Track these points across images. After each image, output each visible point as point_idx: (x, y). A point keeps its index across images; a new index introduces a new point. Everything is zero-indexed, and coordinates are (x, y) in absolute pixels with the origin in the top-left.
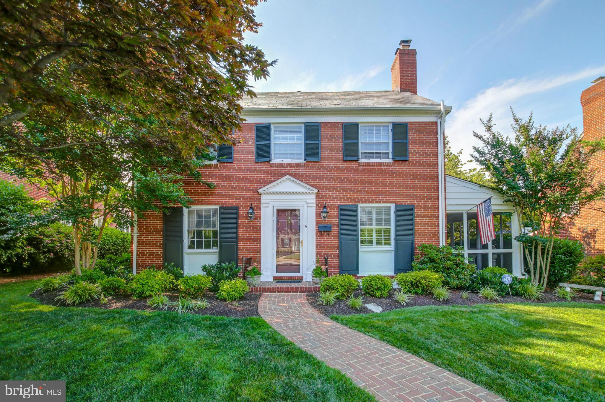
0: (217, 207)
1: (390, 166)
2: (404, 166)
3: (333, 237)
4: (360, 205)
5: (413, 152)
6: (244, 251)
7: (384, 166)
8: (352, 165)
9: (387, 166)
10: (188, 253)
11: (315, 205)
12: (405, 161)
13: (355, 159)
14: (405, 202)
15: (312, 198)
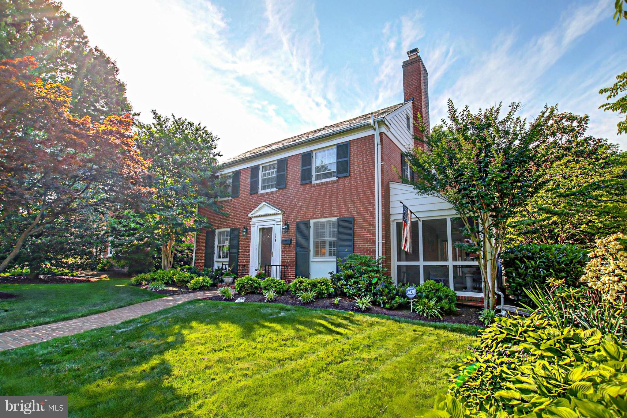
0: (229, 229)
1: (335, 183)
2: (347, 181)
3: (292, 249)
4: (312, 222)
5: (355, 167)
6: (242, 261)
7: (331, 184)
8: (308, 187)
9: (333, 183)
10: (217, 261)
11: (281, 223)
12: (348, 177)
13: (308, 181)
14: (347, 215)
15: (280, 217)
